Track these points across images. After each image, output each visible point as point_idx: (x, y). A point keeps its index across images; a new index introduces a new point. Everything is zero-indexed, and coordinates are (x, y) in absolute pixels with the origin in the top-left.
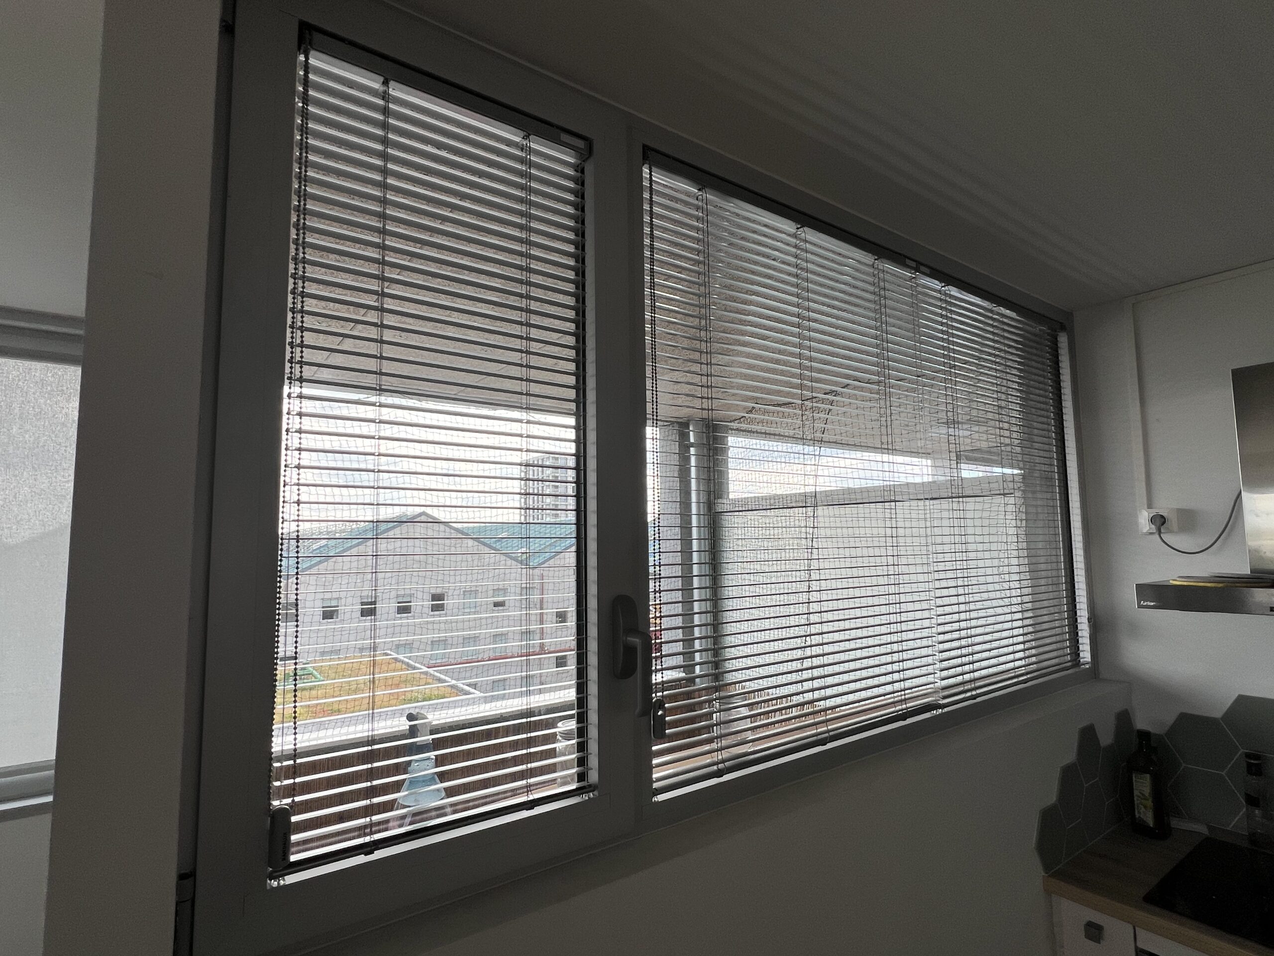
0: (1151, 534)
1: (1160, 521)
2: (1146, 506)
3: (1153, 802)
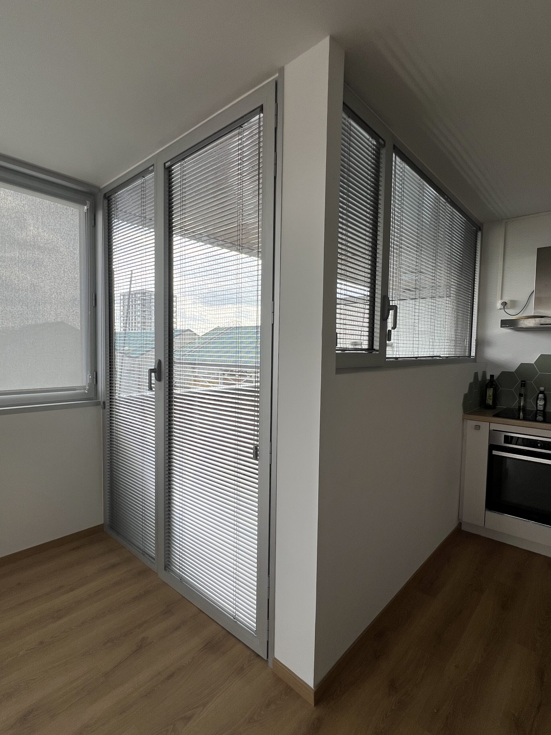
0: (501, 309)
1: (504, 304)
2: (500, 299)
3: (493, 397)
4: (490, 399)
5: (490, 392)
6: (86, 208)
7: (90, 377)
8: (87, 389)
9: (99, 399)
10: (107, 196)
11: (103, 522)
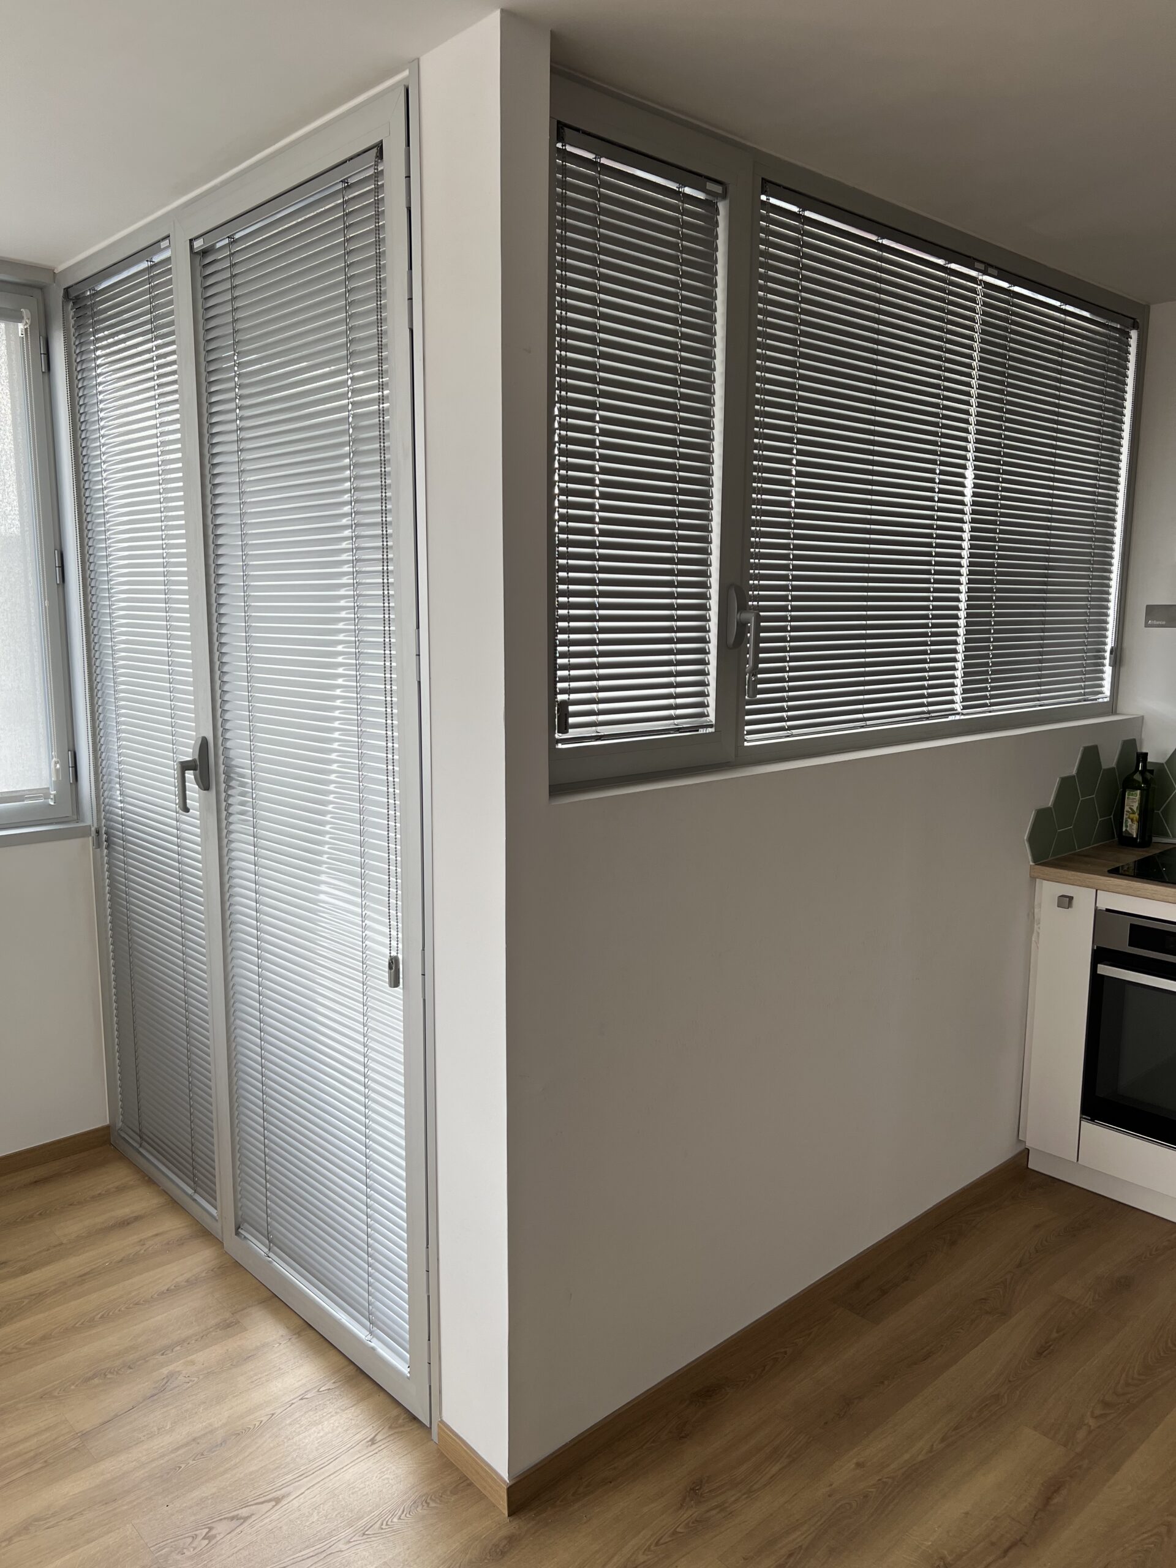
3: (1139, 815)
4: (1132, 820)
5: (1133, 801)
6: (21, 326)
7: (58, 766)
8: (52, 797)
9: (83, 821)
10: (73, 294)
11: (108, 1122)
